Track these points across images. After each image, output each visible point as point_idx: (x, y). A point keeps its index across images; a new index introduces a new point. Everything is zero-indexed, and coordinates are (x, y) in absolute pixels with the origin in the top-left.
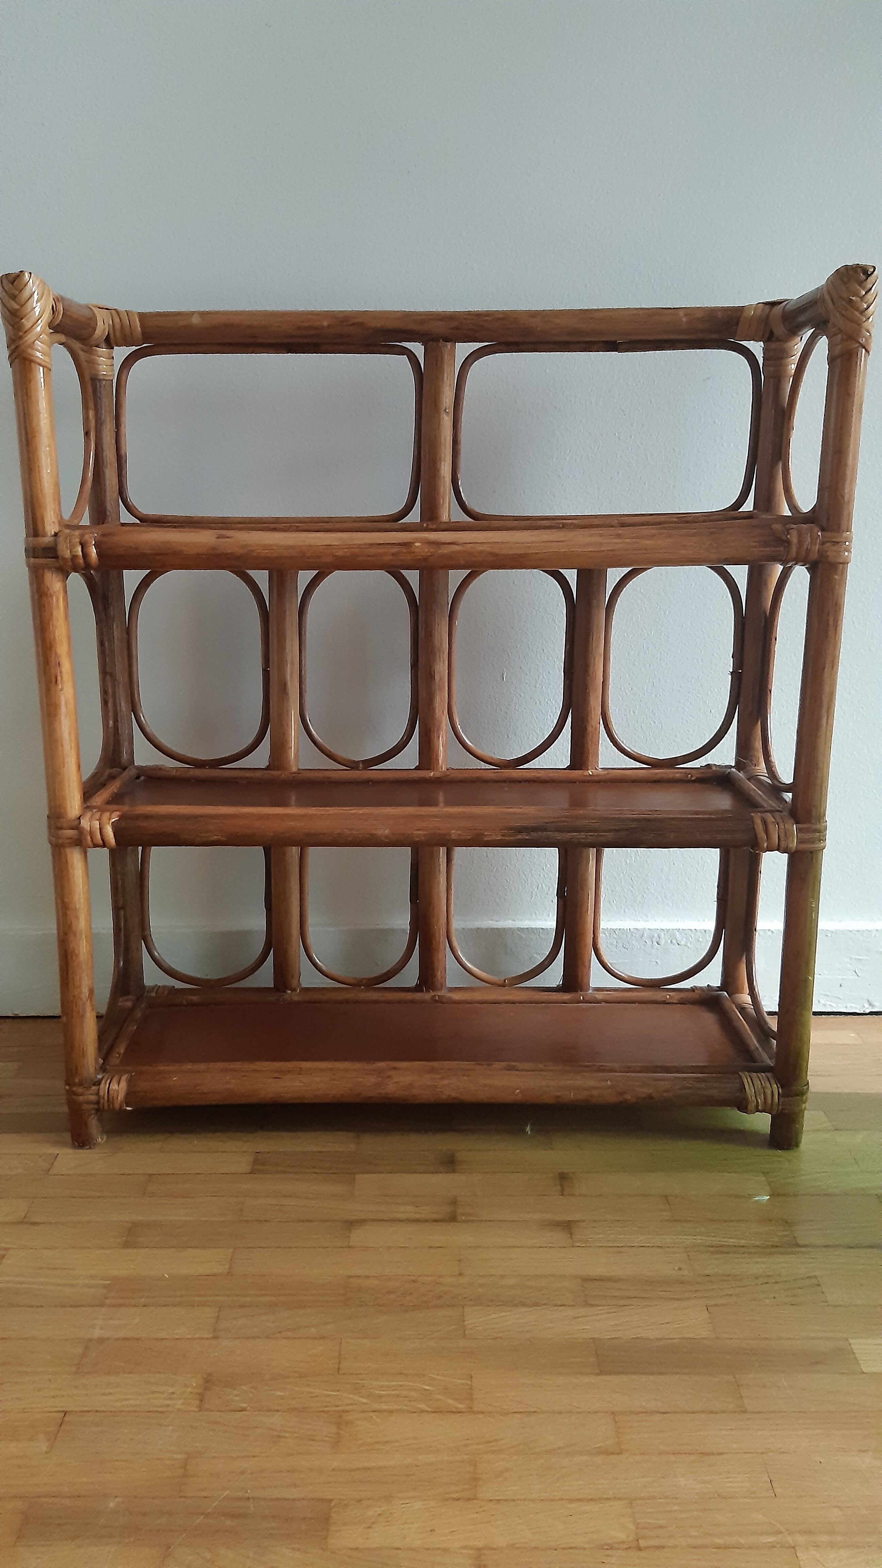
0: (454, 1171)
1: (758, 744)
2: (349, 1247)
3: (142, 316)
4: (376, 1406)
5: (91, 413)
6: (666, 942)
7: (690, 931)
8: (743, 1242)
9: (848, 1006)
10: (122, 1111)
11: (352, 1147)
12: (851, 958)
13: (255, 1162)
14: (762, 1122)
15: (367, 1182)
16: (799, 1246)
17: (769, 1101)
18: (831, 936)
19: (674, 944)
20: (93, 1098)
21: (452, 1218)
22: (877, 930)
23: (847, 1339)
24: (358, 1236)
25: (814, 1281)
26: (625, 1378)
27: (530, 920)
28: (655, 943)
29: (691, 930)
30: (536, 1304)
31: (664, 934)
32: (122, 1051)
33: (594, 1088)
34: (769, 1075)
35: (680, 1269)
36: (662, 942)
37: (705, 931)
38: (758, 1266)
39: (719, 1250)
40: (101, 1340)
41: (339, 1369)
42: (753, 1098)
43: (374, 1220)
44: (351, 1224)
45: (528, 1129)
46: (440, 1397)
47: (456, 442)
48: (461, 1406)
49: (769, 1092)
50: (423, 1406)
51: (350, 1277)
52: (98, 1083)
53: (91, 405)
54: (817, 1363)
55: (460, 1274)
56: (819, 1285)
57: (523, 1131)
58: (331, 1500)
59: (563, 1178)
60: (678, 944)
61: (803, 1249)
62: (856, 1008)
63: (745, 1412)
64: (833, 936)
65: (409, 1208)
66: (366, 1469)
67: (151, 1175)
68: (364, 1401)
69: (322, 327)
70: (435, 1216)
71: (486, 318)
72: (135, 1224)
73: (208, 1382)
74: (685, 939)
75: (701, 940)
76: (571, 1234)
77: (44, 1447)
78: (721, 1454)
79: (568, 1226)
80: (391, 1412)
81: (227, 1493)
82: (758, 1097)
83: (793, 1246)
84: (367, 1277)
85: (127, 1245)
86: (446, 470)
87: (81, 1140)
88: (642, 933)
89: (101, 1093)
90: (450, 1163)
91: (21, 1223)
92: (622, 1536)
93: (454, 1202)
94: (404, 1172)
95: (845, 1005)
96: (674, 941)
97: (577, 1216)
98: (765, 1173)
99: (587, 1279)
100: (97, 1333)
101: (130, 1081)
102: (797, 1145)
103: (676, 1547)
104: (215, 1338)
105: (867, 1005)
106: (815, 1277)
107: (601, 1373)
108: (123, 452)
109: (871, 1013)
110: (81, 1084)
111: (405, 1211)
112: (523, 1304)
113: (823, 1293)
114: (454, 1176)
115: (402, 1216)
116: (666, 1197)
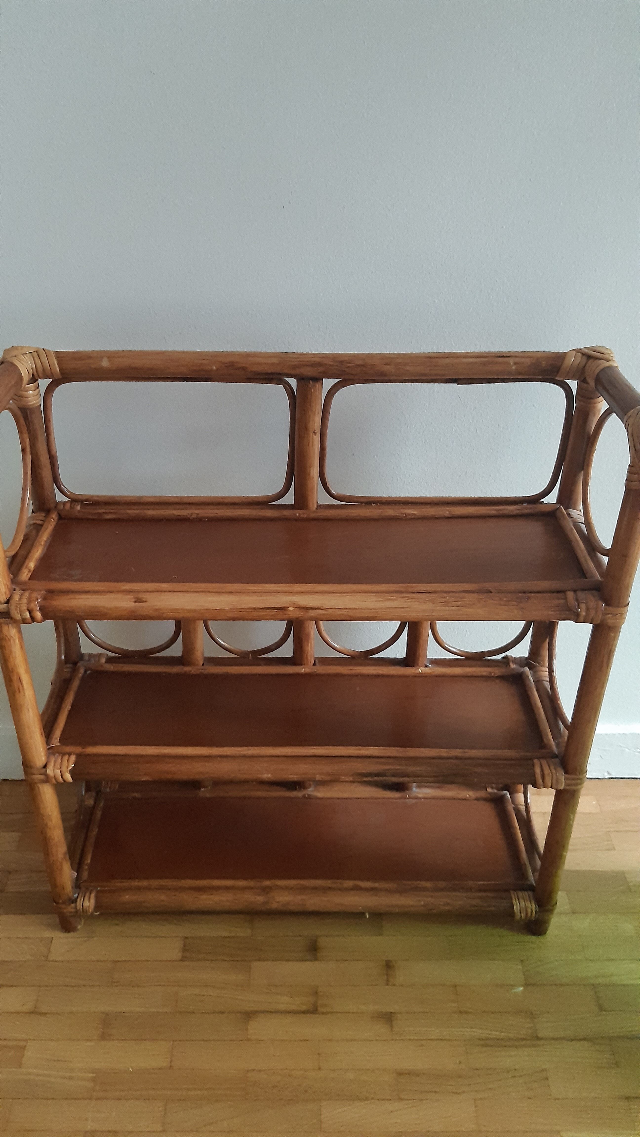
0: (316, 959)
1: (546, 653)
2: (249, 1040)
3: (59, 355)
5: (26, 436)
8: (503, 1035)
9: (594, 774)
10: (92, 917)
11: (248, 932)
15: (259, 970)
16: (538, 1038)
17: (529, 914)
20: (73, 910)
21: (314, 1010)
23: (559, 1132)
24: (253, 1029)
25: (545, 1074)
30: (367, 1099)
32: (89, 861)
34: (531, 893)
35: (460, 1063)
39: (486, 1043)
40: (93, 1133)
42: (519, 914)
44: (249, 1015)
49: (529, 911)
51: (248, 1071)
52: (75, 901)
53: (25, 430)
55: (320, 1069)
56: (547, 1079)
59: (389, 966)
61: (541, 1042)
65: (287, 998)
67: (115, 962)
70: (304, 1008)
72: (107, 1014)
76: (392, 1026)
79: (389, 1018)
82: (522, 913)
83: (535, 1038)
84: (259, 1071)
85: (104, 1037)
87: (67, 927)
89: (78, 908)
90: (313, 950)
91: (33, 1013)
93: (316, 993)
97: (396, 1008)
98: (522, 961)
99: (400, 1073)
100: (90, 1126)
101: (97, 898)
102: (545, 933)
104: (164, 1131)
106: (545, 1070)
108: (53, 453)
110: (63, 903)
111: (283, 1002)
112: (359, 1099)
113: (549, 1086)
114: (316, 964)
115: (282, 1007)
116: (455, 986)
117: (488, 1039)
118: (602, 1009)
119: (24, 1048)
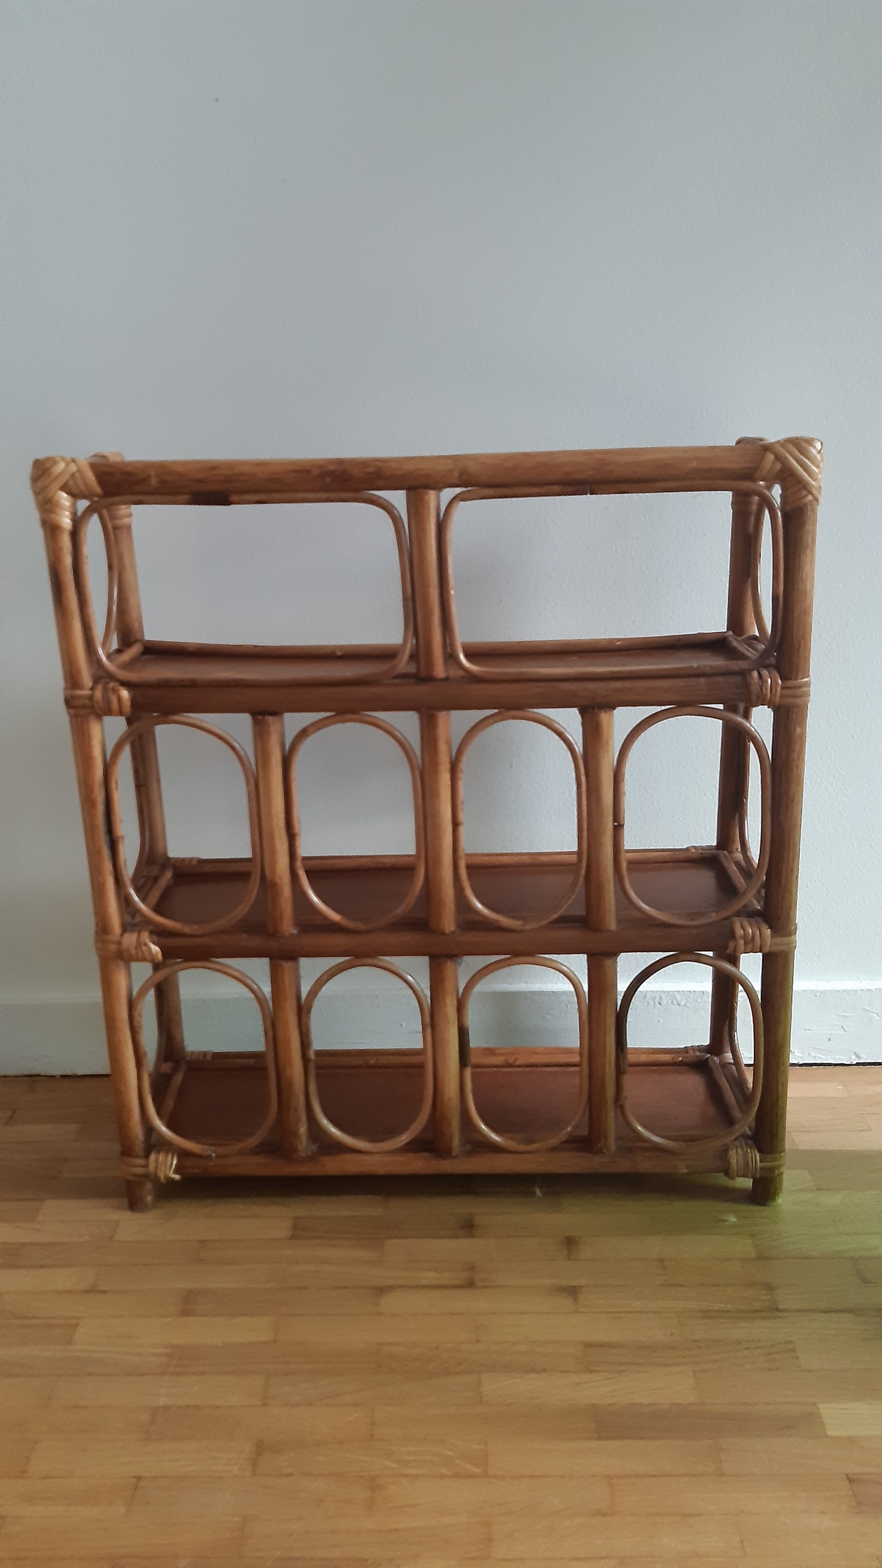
0: (472, 1236)
2: (380, 1314)
4: (405, 1471)
6: (667, 1002)
7: (689, 993)
8: (729, 1307)
9: (837, 1057)
11: (380, 1211)
12: (839, 1016)
13: (295, 1227)
15: (395, 1247)
16: (777, 1310)
18: (820, 996)
19: (675, 1005)
21: (470, 1284)
22: (862, 990)
23: (815, 1404)
24: (388, 1303)
25: (791, 1346)
26: (619, 1443)
27: (541, 983)
29: (690, 991)
30: (544, 1371)
31: (666, 996)
35: (672, 1335)
36: (664, 1003)
37: (703, 992)
38: (742, 1331)
39: (707, 1315)
40: (166, 1408)
41: (372, 1436)
43: (400, 1287)
44: (381, 1291)
45: (538, 1192)
46: (458, 1461)
48: (478, 1471)
50: (444, 1471)
51: (381, 1344)
54: (789, 1428)
55: (478, 1341)
56: (793, 1350)
57: (533, 1194)
58: (367, 1560)
59: (570, 1243)
60: (679, 1004)
61: (783, 1314)
62: (844, 1060)
63: (722, 1475)
64: (822, 996)
65: (432, 1274)
66: (396, 1530)
67: (202, 1242)
68: (394, 1465)
70: (457, 1282)
72: (190, 1292)
73: (260, 1448)
74: (684, 1000)
76: (576, 1299)
77: (122, 1510)
78: (701, 1515)
79: (572, 1292)
80: (417, 1477)
81: (279, 1553)
83: (774, 1311)
84: (396, 1344)
85: (185, 1313)
88: (644, 995)
90: (468, 1228)
91: (88, 1292)
93: (472, 1268)
94: (426, 1237)
95: (833, 1057)
96: (675, 1002)
97: (582, 1282)
98: (752, 1236)
99: (589, 1345)
100: (162, 1401)
104: (264, 1405)
105: (853, 1057)
106: (791, 1342)
107: (599, 1438)
109: (858, 1064)
111: (429, 1277)
112: (533, 1370)
113: (797, 1358)
114: (472, 1240)
115: (425, 1282)
116: (662, 1260)
117: (710, 1311)
118: (865, 1281)
119: (76, 1326)
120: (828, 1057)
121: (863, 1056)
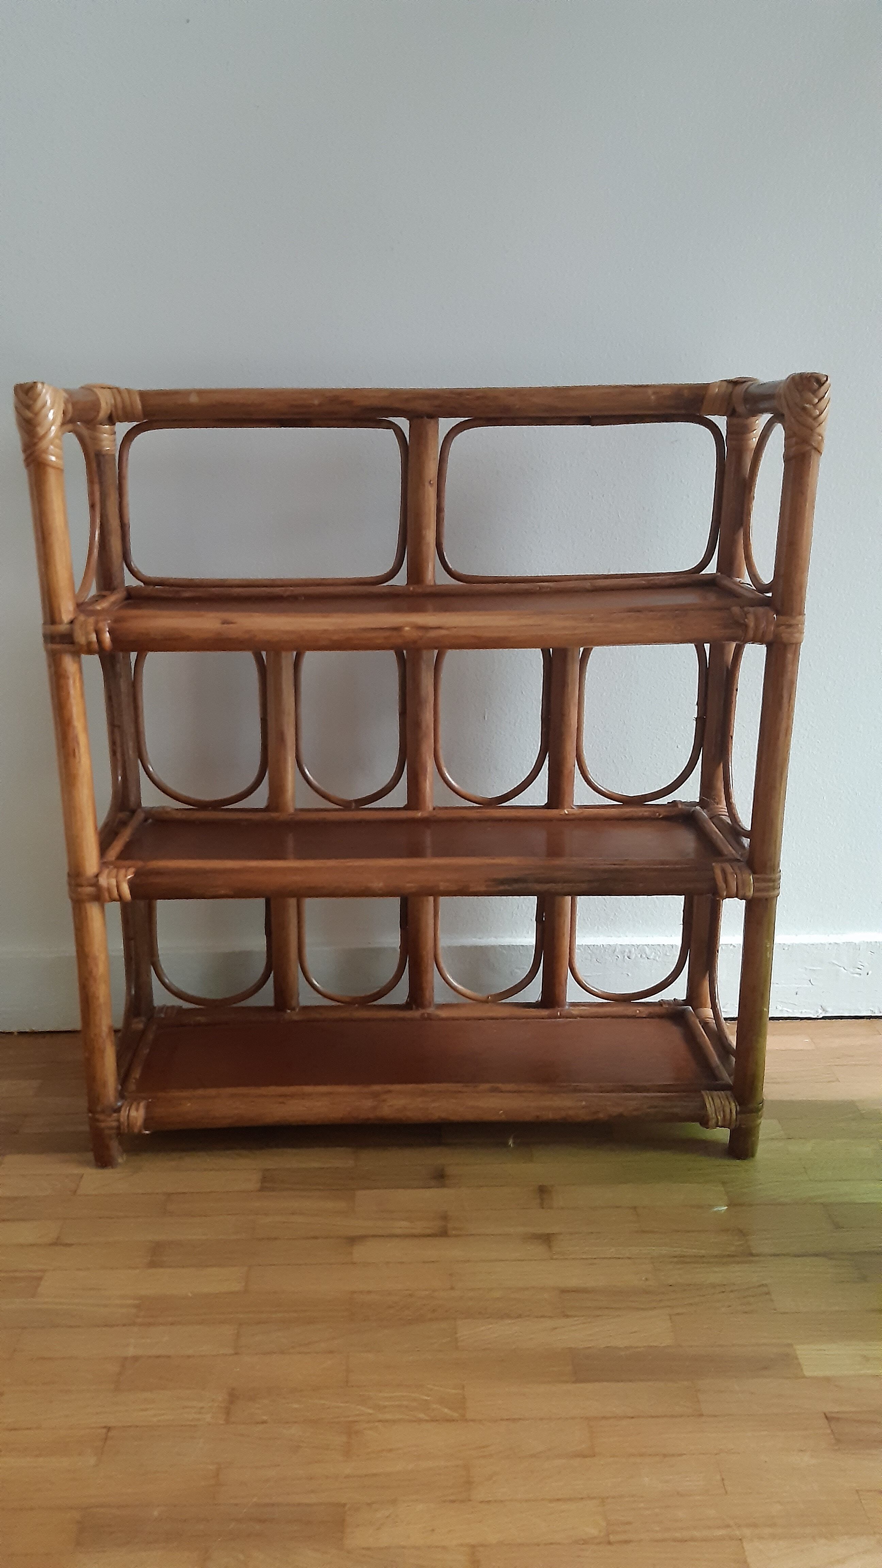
0: (444, 1186)
1: (721, 785)
2: (352, 1263)
3: (143, 394)
4: (381, 1416)
5: (97, 488)
6: (636, 956)
7: (658, 947)
8: (703, 1252)
9: (804, 1011)
10: (140, 1136)
11: (351, 1163)
12: (806, 969)
13: (264, 1179)
14: (723, 1135)
15: (366, 1197)
16: (752, 1255)
17: (728, 1117)
18: (788, 949)
19: (644, 958)
20: (115, 1124)
21: (443, 1233)
22: (830, 944)
23: (790, 1345)
24: (360, 1252)
25: (765, 1289)
26: (597, 1385)
27: (511, 937)
28: (626, 957)
29: (659, 945)
30: (520, 1316)
31: (635, 949)
32: (137, 1076)
33: (570, 1108)
34: (729, 1093)
35: (647, 1279)
36: (633, 957)
37: (672, 946)
38: (715, 1275)
39: (682, 1260)
40: (136, 1359)
41: (347, 1382)
42: (714, 1115)
43: (373, 1236)
44: (353, 1240)
45: (511, 1142)
46: (435, 1406)
47: (440, 510)
48: (455, 1415)
49: (728, 1111)
50: (422, 1416)
51: (355, 1292)
52: (118, 1110)
53: (96, 480)
54: (765, 1368)
55: (452, 1288)
56: (768, 1293)
57: (505, 1145)
58: (344, 1505)
59: (543, 1191)
60: (648, 958)
61: (757, 1258)
62: (811, 1013)
63: (701, 1415)
64: (790, 949)
65: (405, 1224)
66: (375, 1475)
67: (169, 1195)
68: (370, 1411)
69: (314, 405)
70: (429, 1231)
71: (468, 397)
72: (158, 1244)
73: (233, 1397)
74: (654, 953)
75: (668, 954)
76: (550, 1247)
77: (92, 1461)
78: (681, 1455)
79: (547, 1239)
80: (394, 1422)
81: (255, 1500)
82: (718, 1114)
83: (747, 1256)
84: (369, 1292)
85: (152, 1264)
86: (430, 536)
87: (103, 1161)
88: (614, 948)
89: (122, 1120)
90: (440, 1177)
91: (55, 1244)
92: (594, 1532)
93: (445, 1218)
94: (398, 1188)
95: (800, 1011)
96: (644, 956)
97: (555, 1229)
98: (724, 1183)
99: (564, 1291)
100: (131, 1352)
101: (148, 1108)
102: (753, 1155)
103: (641, 1540)
104: (236, 1354)
105: (820, 1011)
106: (766, 1285)
107: (577, 1381)
108: (126, 521)
109: (824, 1018)
110: (103, 1112)
111: (401, 1226)
112: (508, 1316)
113: (772, 1300)
114: (445, 1191)
115: (398, 1231)
116: (635, 1208)
117: (684, 1256)
118: (837, 1227)
119: (40, 1279)
120: (795, 1011)
121: (829, 1009)
